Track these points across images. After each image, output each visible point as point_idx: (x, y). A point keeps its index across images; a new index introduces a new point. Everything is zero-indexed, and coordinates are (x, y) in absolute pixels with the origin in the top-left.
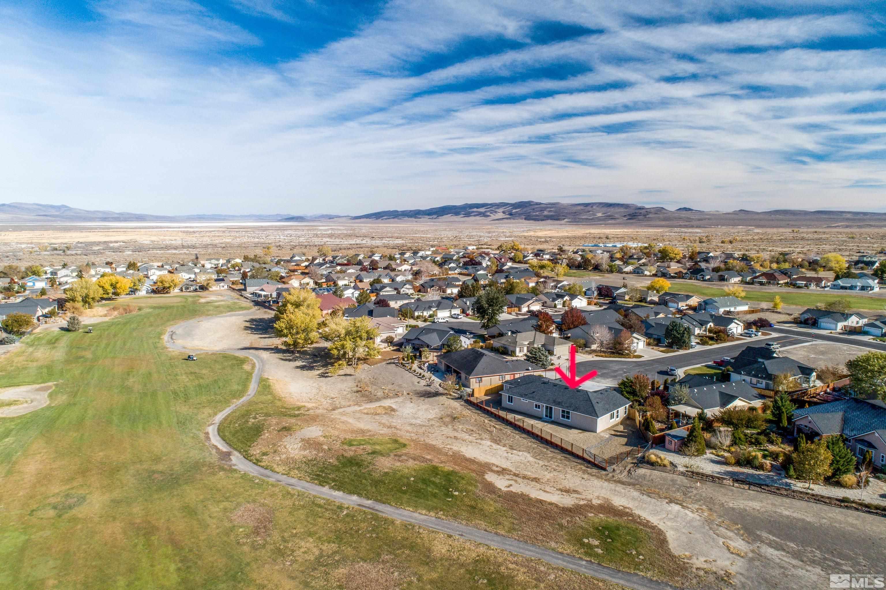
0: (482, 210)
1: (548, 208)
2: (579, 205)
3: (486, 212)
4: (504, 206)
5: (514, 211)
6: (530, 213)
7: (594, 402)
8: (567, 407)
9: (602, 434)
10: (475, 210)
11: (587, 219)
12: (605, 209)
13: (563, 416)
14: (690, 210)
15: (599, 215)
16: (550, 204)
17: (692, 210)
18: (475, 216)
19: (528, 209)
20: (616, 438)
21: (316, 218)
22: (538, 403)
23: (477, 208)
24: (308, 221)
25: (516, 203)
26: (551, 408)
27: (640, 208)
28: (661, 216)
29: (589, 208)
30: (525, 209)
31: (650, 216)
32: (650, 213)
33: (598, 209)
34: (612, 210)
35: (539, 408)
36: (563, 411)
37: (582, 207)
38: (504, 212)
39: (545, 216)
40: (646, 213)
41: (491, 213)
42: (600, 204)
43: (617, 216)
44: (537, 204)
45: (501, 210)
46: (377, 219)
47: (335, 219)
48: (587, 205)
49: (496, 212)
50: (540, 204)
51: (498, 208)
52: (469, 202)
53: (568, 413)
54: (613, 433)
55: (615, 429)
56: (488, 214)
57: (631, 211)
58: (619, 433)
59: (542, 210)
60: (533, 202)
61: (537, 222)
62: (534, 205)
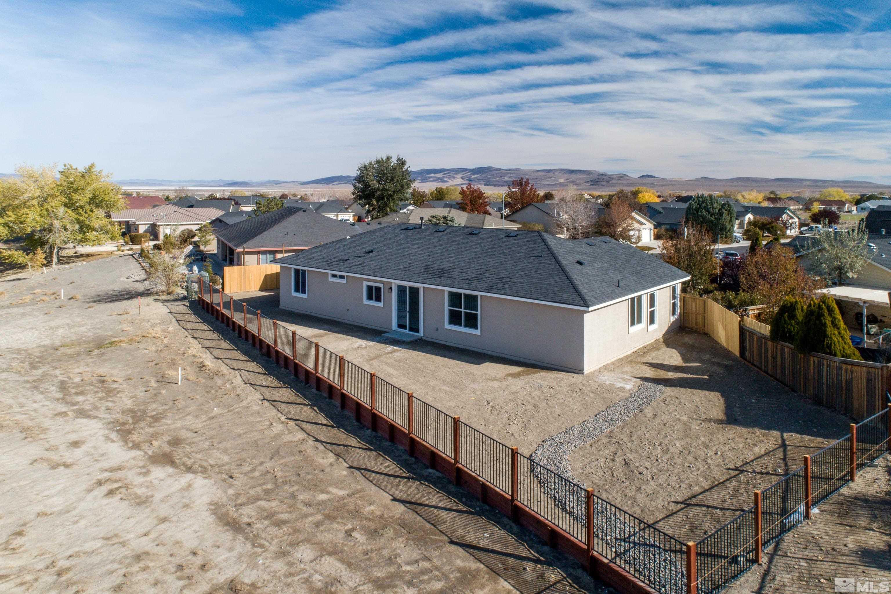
0: (439, 175)
1: (508, 173)
2: (540, 171)
3: (444, 177)
4: (463, 171)
5: (473, 177)
6: (489, 178)
7: (567, 260)
8: (469, 281)
9: (607, 379)
10: (432, 175)
11: (549, 185)
12: (567, 176)
13: (455, 318)
14: (652, 177)
15: (562, 181)
16: (510, 170)
17: (654, 177)
18: (432, 181)
19: (488, 175)
20: (669, 391)
21: (262, 183)
22: (377, 281)
23: (435, 174)
24: (252, 186)
25: (475, 169)
26: (414, 292)
27: (602, 175)
28: (625, 182)
29: (551, 174)
30: (485, 175)
31: (614, 181)
32: (613, 179)
33: (560, 174)
34: (574, 177)
35: (378, 299)
36: (455, 298)
37: (544, 173)
38: (462, 178)
39: (505, 182)
40: (608, 179)
41: (449, 179)
42: (562, 170)
43: (580, 182)
44: (497, 170)
45: (460, 175)
46: (327, 184)
47: (283, 185)
48: (549, 171)
49: (454, 178)
50: (500, 169)
51: (456, 174)
52: (427, 168)
53: (472, 301)
54: (650, 373)
55: (649, 359)
56: (446, 179)
57: (594, 177)
58: (671, 375)
59: (502, 176)
60: (492, 167)
61: (497, 188)
62: (494, 170)
